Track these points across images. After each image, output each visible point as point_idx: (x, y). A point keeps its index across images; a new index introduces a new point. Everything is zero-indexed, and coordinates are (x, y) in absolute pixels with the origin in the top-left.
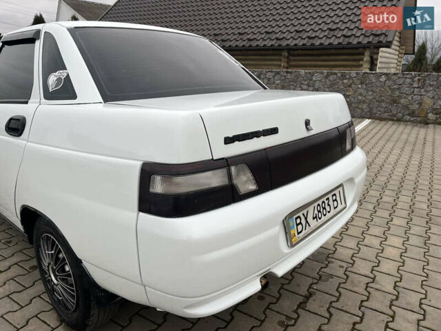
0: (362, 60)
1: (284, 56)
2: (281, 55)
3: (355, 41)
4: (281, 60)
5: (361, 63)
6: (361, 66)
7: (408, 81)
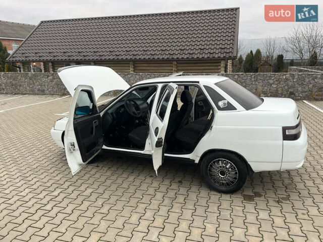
0: (220, 66)
1: (174, 64)
2: (172, 63)
3: (216, 56)
4: (172, 67)
5: (219, 67)
6: (220, 69)
7: (249, 77)
